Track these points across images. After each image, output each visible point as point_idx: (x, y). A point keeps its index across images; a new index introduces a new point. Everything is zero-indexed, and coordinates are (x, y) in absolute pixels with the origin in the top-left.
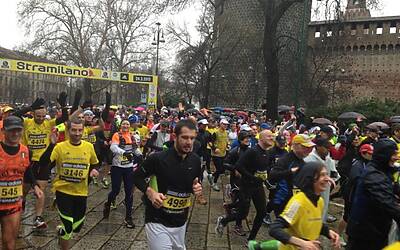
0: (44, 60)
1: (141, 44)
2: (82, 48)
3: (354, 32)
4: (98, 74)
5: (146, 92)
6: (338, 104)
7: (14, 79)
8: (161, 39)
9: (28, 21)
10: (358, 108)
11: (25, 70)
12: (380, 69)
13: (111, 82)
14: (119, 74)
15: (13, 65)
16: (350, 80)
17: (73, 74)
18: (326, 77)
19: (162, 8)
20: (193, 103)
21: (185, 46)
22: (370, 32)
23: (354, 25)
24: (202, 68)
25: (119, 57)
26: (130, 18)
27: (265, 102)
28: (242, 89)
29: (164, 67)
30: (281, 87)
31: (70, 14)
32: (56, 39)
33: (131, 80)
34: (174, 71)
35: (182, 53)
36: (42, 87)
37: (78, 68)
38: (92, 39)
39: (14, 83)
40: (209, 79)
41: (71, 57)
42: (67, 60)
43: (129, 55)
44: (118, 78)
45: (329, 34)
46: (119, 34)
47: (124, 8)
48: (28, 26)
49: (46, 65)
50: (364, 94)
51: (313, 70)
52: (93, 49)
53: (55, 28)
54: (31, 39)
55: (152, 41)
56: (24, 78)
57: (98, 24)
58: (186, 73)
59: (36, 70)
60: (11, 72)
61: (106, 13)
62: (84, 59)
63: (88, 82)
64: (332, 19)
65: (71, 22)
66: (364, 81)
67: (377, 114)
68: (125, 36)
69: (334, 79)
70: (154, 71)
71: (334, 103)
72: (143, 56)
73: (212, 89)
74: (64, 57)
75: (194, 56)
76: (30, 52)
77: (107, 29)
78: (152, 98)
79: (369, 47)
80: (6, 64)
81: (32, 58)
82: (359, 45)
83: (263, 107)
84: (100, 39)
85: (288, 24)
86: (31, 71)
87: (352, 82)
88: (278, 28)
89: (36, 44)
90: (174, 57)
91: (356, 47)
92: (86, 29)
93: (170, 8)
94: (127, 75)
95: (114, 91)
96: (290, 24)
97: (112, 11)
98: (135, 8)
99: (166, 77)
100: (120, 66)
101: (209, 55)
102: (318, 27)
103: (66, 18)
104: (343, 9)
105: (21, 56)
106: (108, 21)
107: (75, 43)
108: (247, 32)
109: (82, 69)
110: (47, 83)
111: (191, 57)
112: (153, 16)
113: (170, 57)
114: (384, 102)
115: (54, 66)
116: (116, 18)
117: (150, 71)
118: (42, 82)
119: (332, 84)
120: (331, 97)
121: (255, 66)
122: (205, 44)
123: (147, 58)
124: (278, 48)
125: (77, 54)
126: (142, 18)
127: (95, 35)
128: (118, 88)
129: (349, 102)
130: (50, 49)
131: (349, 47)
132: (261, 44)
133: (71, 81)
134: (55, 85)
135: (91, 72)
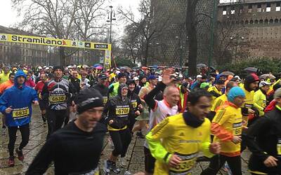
0: (31, 34)
1: (99, 22)
2: (57, 25)
3: (250, 10)
4: (69, 43)
5: (103, 55)
6: (240, 62)
7: (10, 47)
8: (113, 18)
9: (18, 6)
10: (253, 65)
11: (18, 41)
12: (269, 36)
13: (78, 49)
14: (84, 43)
15: (9, 38)
16: (248, 44)
17: (52, 44)
18: (231, 43)
20: (136, 63)
21: (130, 23)
22: (262, 10)
23: (250, 5)
24: (143, 38)
25: (84, 31)
26: (90, 3)
27: (188, 61)
28: (171, 53)
29: (115, 38)
30: (199, 51)
32: (39, 19)
33: (92, 47)
34: (123, 41)
35: (128, 28)
36: (30, 54)
37: (54, 39)
38: (64, 19)
39: (10, 51)
40: (148, 46)
41: (49, 32)
42: (46, 34)
43: (91, 29)
44: (83, 46)
45: (233, 12)
46: (83, 15)
48: (19, 10)
49: (32, 38)
50: (258, 54)
51: (222, 38)
52: (65, 25)
53: (38, 11)
56: (17, 47)
57: (68, 8)
58: (132, 42)
59: (26, 41)
60: (8, 43)
62: (59, 33)
63: (62, 49)
64: (235, 1)
65: (49, 7)
66: (257, 46)
67: (267, 68)
68: (88, 16)
69: (236, 44)
70: (108, 40)
71: (236, 61)
72: (100, 31)
73: (150, 53)
74: (45, 32)
75: (137, 30)
76: (21, 28)
77: (75, 11)
78: (107, 59)
79: (261, 21)
80: (4, 37)
81: (22, 33)
82: (254, 20)
83: (186, 65)
84: (70, 19)
85: (203, 7)
86: (22, 42)
87: (249, 46)
88: (197, 8)
89: (25, 23)
90: (123, 30)
91: (252, 21)
92: (60, 11)
94: (90, 44)
95: (80, 55)
96: (205, 6)
99: (117, 45)
100: (85, 37)
101: (147, 28)
102: (225, 7)
103: (45, 4)
105: (15, 31)
106: (75, 5)
107: (52, 22)
108: (174, 12)
109: (58, 40)
110: (33, 51)
111: (135, 31)
114: (272, 60)
116: (80, 3)
117: (106, 41)
118: (30, 49)
119: (235, 47)
120: (234, 57)
121: (180, 36)
122: (144, 20)
123: (103, 31)
124: (197, 23)
125: (54, 29)
126: (99, 3)
127: (66, 15)
128: (84, 53)
129: (247, 61)
130: (35, 26)
131: (247, 21)
132: (184, 20)
133: (50, 49)
134: (39, 51)
135: (64, 42)
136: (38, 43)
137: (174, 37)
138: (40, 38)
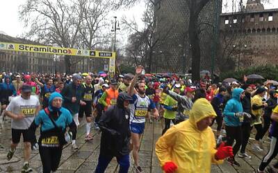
0: (38, 44)
2: (63, 35)
3: (252, 20)
4: (74, 52)
5: (108, 63)
6: (243, 69)
7: (17, 56)
8: (117, 27)
9: (26, 17)
10: (257, 72)
11: (25, 50)
13: (83, 58)
14: (89, 51)
15: (16, 47)
16: (251, 52)
17: (58, 53)
18: (234, 51)
19: (117, 6)
21: (134, 32)
22: (264, 20)
23: (253, 15)
24: (146, 46)
25: (89, 40)
26: (95, 14)
27: (191, 68)
29: (119, 46)
30: (202, 58)
31: (54, 12)
32: (45, 29)
33: (97, 55)
34: (127, 49)
35: (132, 37)
36: (36, 62)
37: (60, 48)
38: (70, 29)
39: (17, 60)
40: (151, 54)
41: (55, 41)
42: (53, 43)
43: (96, 39)
44: (88, 55)
45: (235, 21)
46: (89, 25)
47: (92, 7)
48: (26, 21)
49: (39, 47)
50: (261, 62)
51: (224, 46)
52: (71, 35)
53: (44, 22)
54: (28, 29)
55: (111, 29)
56: (24, 56)
57: (74, 18)
58: (135, 50)
59: (32, 50)
60: (15, 52)
61: (79, 11)
62: (65, 42)
63: (67, 58)
64: (237, 11)
65: (55, 17)
66: (261, 53)
67: (270, 75)
68: (93, 26)
69: (239, 52)
70: (113, 49)
71: (239, 68)
72: (105, 40)
73: (153, 61)
74: (51, 41)
75: (141, 39)
76: (28, 38)
77: (80, 22)
78: (112, 68)
79: (264, 29)
80: (11, 46)
81: (29, 42)
82: (256, 28)
83: (190, 72)
84: (75, 29)
85: (206, 16)
86: (29, 51)
87: (252, 54)
88: (200, 17)
89: (32, 33)
90: (127, 39)
91: (254, 30)
92: (66, 22)
93: (123, 6)
94: (95, 53)
95: (85, 63)
96: (207, 15)
97: (84, 10)
98: (99, 7)
99: (121, 53)
100: (89, 45)
101: (151, 37)
102: (227, 16)
103: (52, 15)
104: (245, 4)
105: (22, 41)
106: (81, 16)
107: (58, 33)
108: (178, 21)
109: (64, 49)
110: (40, 59)
111: (138, 40)
112: (111, 12)
113: (123, 40)
114: (275, 67)
115: (44, 47)
116: (86, 14)
117: (110, 50)
118: (37, 58)
119: (238, 55)
120: (237, 64)
121: (183, 44)
122: (148, 30)
123: (108, 41)
124: (199, 32)
125: (60, 39)
126: (104, 14)
127: (72, 26)
128: (88, 61)
129: (251, 68)
130: (41, 36)
131: (249, 30)
132: (187, 29)
133: (56, 57)
134: (45, 60)
135: (70, 51)
136: (44, 52)
137: (177, 45)
138: (46, 47)
